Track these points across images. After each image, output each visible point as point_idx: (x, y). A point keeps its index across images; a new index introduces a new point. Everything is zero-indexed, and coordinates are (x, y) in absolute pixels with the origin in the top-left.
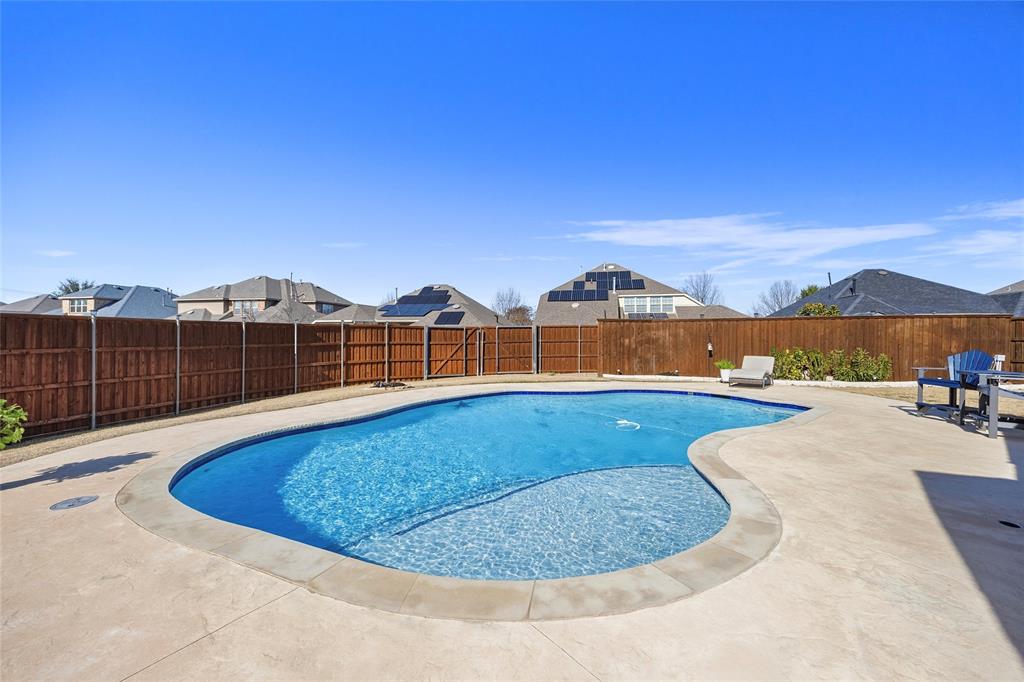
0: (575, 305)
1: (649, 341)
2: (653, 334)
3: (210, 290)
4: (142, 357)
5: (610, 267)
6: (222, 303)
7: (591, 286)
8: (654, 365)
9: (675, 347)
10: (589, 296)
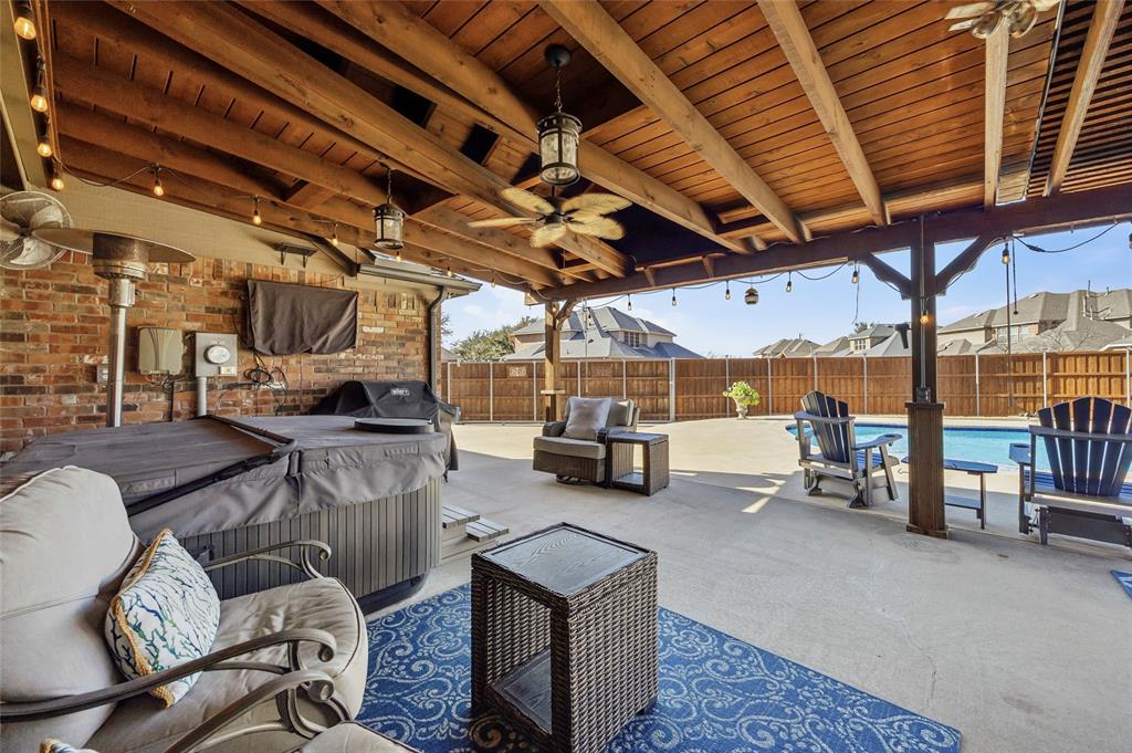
3: (971, 318)
4: (843, 382)
6: (984, 332)
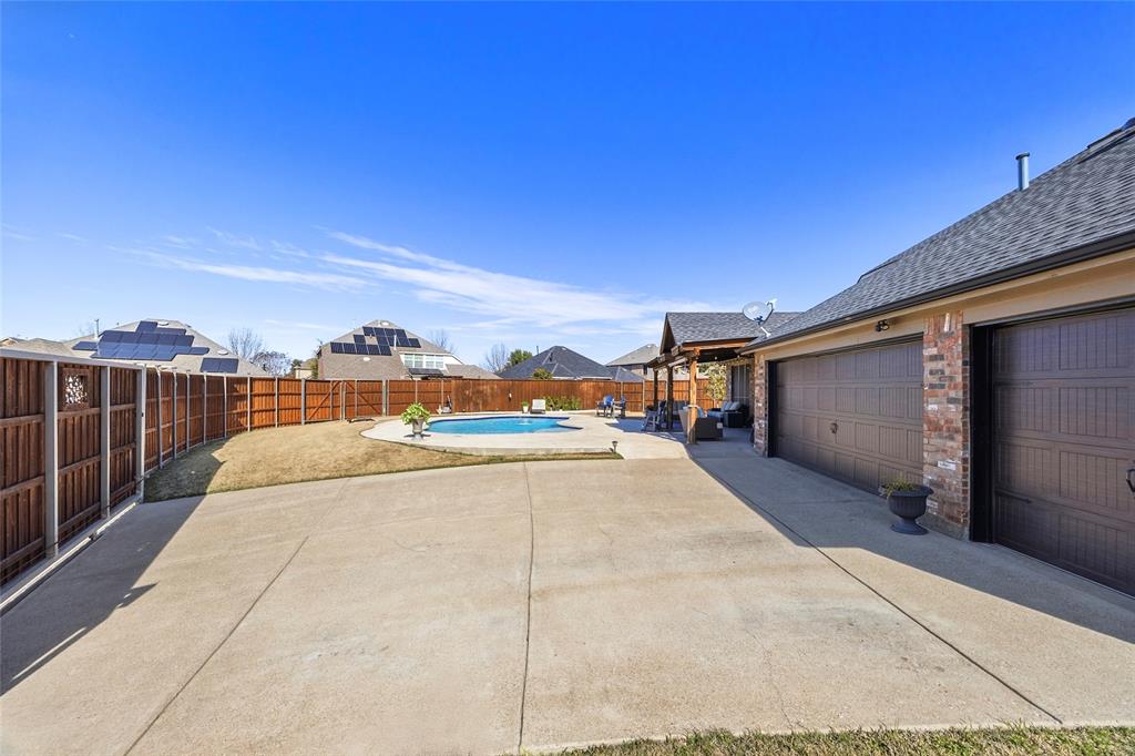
0: (367, 359)
1: (479, 392)
2: (481, 388)
5: (385, 324)
7: (371, 341)
8: (481, 407)
9: (492, 395)
10: (373, 351)
